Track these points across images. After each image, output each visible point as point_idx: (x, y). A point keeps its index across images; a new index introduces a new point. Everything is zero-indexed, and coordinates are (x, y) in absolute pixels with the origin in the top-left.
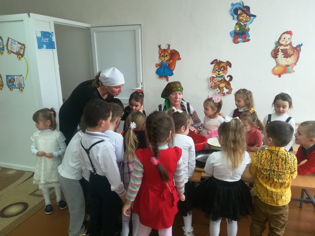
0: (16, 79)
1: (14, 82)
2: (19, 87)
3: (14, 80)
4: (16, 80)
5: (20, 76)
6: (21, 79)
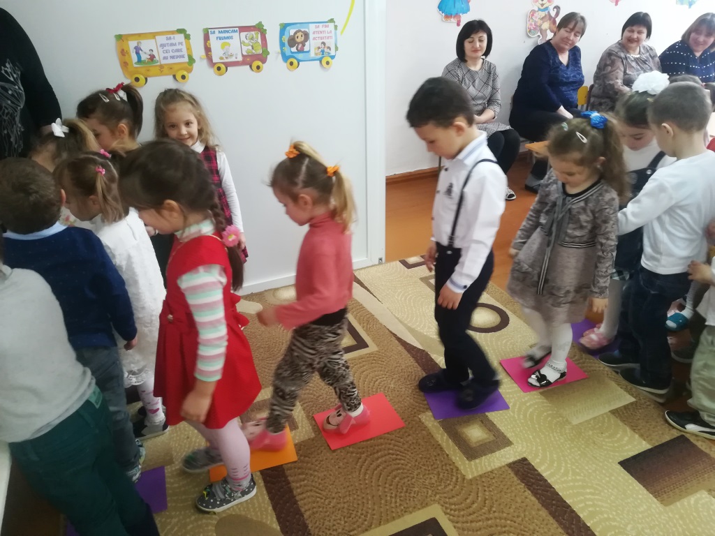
0: (314, 33)
3: (306, 35)
4: (311, 36)
5: (327, 24)
6: (331, 32)
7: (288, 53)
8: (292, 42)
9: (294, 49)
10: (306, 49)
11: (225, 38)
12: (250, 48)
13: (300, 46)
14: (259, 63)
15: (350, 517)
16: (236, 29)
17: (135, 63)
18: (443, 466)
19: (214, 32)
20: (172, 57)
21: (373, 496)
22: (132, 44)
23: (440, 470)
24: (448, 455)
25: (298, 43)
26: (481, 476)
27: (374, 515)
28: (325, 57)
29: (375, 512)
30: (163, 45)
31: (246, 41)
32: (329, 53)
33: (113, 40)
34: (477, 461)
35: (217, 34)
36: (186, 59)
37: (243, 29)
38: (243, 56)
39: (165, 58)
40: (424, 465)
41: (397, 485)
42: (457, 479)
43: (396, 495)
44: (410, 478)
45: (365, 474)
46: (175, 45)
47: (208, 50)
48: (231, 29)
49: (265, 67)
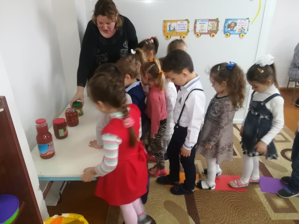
0: (239, 23)
1: (235, 27)
2: (240, 33)
3: (236, 24)
4: (238, 24)
5: (245, 20)
6: (247, 23)
7: (226, 31)
8: (229, 26)
9: (229, 29)
10: (234, 29)
11: (202, 23)
12: (212, 28)
13: (232, 28)
14: (214, 34)
15: (216, 217)
16: (207, 20)
17: (168, 31)
18: (261, 211)
19: (199, 21)
20: (181, 30)
21: (227, 213)
22: (168, 24)
23: (260, 212)
24: (265, 208)
25: (232, 27)
26: (279, 221)
27: (226, 219)
28: (242, 33)
29: (227, 219)
30: (179, 25)
31: (211, 25)
32: (244, 32)
33: (162, 22)
34: (278, 214)
35: (200, 22)
36: (186, 31)
37: (210, 20)
38: (208, 30)
39: (179, 30)
40: (253, 208)
41: (239, 212)
42: (267, 218)
43: (237, 216)
44: (245, 211)
45: (226, 203)
46: (183, 25)
47: (195, 27)
48: (206, 20)
49: (216, 35)
